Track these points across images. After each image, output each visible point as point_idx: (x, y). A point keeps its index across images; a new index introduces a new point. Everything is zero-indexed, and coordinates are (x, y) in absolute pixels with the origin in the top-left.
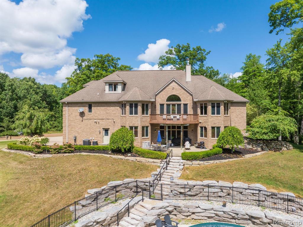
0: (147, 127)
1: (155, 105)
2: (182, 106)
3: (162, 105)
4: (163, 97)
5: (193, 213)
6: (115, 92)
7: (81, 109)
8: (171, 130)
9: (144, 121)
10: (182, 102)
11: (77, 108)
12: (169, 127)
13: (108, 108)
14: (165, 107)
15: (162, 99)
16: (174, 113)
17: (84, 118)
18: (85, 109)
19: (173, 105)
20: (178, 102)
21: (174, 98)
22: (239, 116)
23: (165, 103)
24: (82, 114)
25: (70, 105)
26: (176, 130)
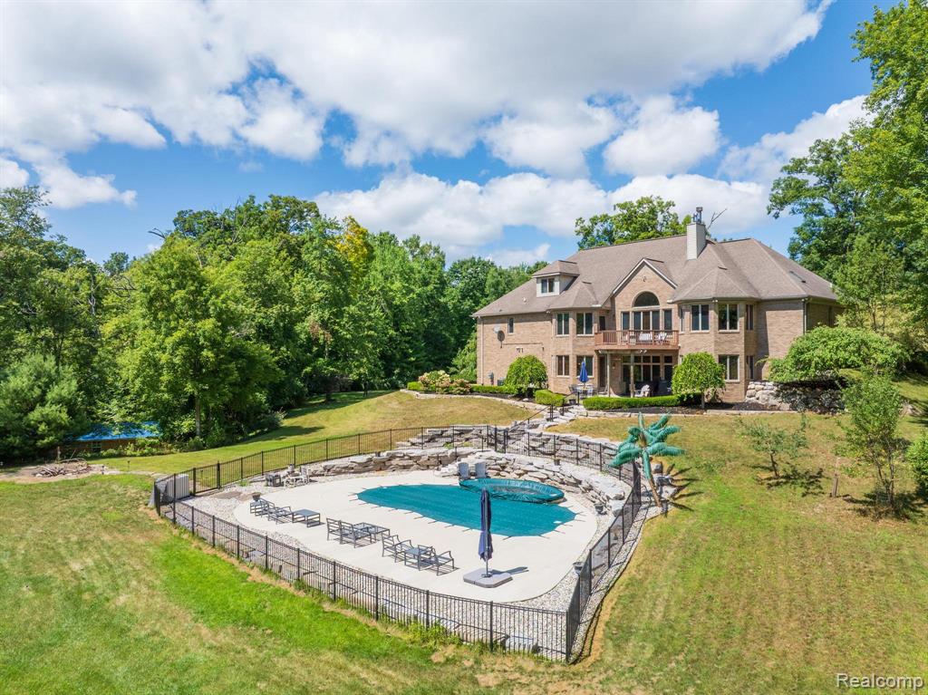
0: (589, 358)
1: (614, 316)
2: (662, 314)
3: (626, 314)
4: (627, 298)
5: (526, 472)
6: (551, 294)
7: (498, 327)
8: (642, 364)
9: (581, 346)
10: (661, 307)
11: (493, 326)
12: (637, 359)
13: (535, 324)
14: (631, 317)
15: (625, 303)
16: (646, 330)
17: (504, 342)
18: (504, 327)
19: (646, 313)
20: (654, 307)
21: (647, 298)
22: (785, 333)
23: (631, 309)
24: (501, 335)
25: (485, 321)
26: (651, 364)
